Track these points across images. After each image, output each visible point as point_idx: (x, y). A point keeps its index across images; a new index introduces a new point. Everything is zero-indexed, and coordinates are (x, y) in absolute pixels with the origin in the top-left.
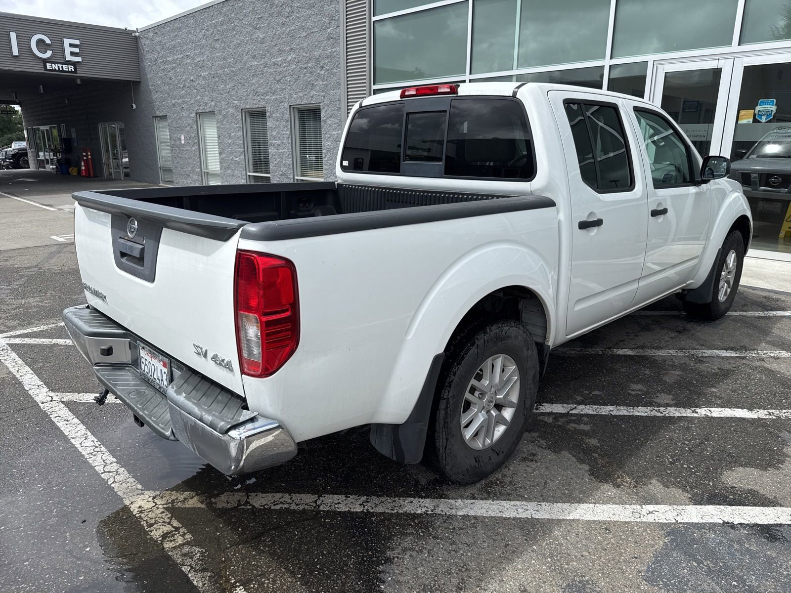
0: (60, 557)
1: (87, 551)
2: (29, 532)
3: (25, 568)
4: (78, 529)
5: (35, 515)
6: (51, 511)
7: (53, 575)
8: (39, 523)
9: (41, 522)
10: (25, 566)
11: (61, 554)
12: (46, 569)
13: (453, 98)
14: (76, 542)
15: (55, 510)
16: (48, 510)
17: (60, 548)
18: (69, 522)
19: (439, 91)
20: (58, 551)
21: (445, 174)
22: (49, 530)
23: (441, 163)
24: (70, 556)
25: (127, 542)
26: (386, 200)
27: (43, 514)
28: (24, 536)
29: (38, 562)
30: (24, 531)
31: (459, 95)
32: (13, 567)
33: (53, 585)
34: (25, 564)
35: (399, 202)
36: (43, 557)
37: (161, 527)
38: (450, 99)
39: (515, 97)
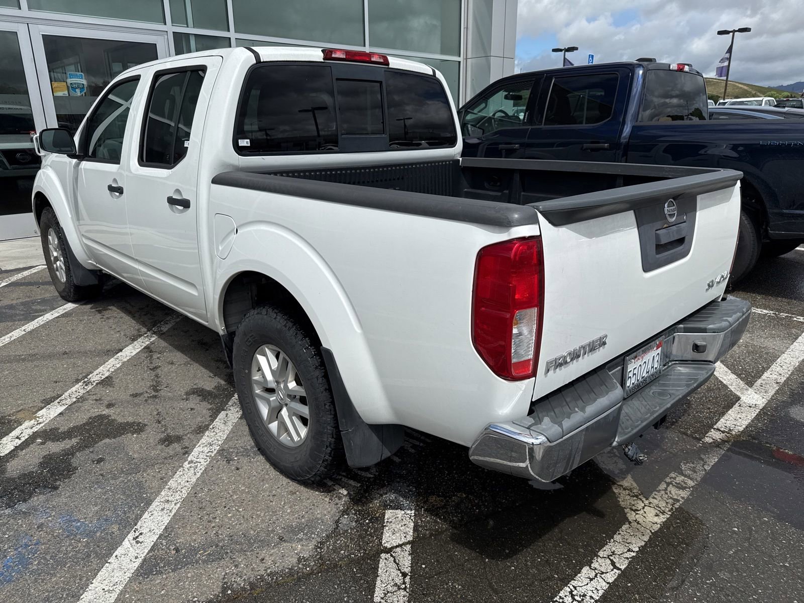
0: (760, 544)
1: (738, 529)
2: (754, 587)
3: (791, 562)
4: (718, 548)
5: (729, 595)
6: (712, 584)
7: (780, 538)
8: (735, 585)
9: (733, 584)
10: (789, 564)
11: (756, 545)
12: (779, 546)
14: (735, 541)
15: (708, 582)
16: (713, 588)
17: (751, 549)
18: (714, 560)
20: (755, 550)
22: (737, 571)
23: (385, 136)
24: (752, 538)
25: (707, 508)
27: (722, 589)
28: (762, 588)
29: (778, 556)
30: (756, 593)
31: (390, 66)
32: (799, 572)
33: (788, 533)
34: (788, 565)
36: (770, 556)
37: (673, 493)
38: (383, 70)
39: (435, 77)
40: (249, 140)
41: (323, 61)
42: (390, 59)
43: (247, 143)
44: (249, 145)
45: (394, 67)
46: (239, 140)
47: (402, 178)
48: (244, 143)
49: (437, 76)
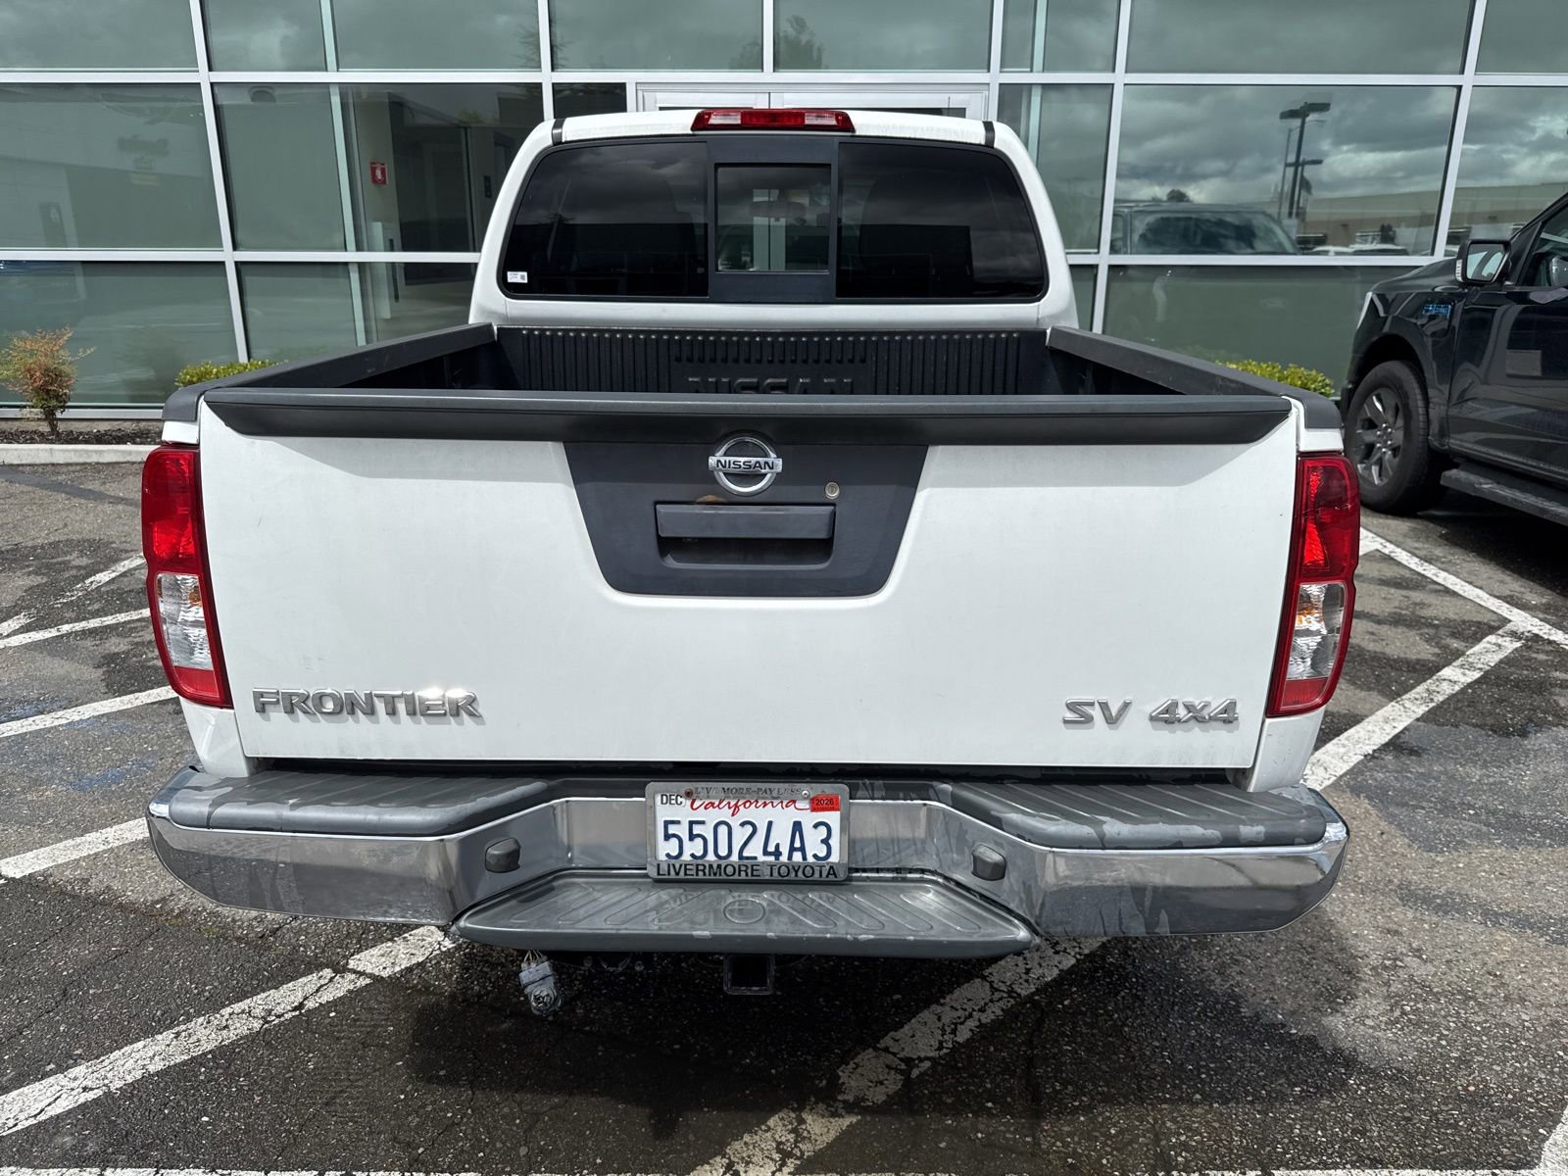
13: (844, 140)
19: (807, 122)
21: (838, 295)
23: (826, 272)
26: (673, 358)
31: (857, 133)
35: (713, 360)
38: (837, 141)
39: (993, 147)
40: (525, 274)
41: (690, 132)
42: (856, 118)
43: (523, 277)
44: (526, 281)
45: (868, 134)
46: (509, 273)
47: (863, 361)
48: (517, 277)
49: (996, 145)
